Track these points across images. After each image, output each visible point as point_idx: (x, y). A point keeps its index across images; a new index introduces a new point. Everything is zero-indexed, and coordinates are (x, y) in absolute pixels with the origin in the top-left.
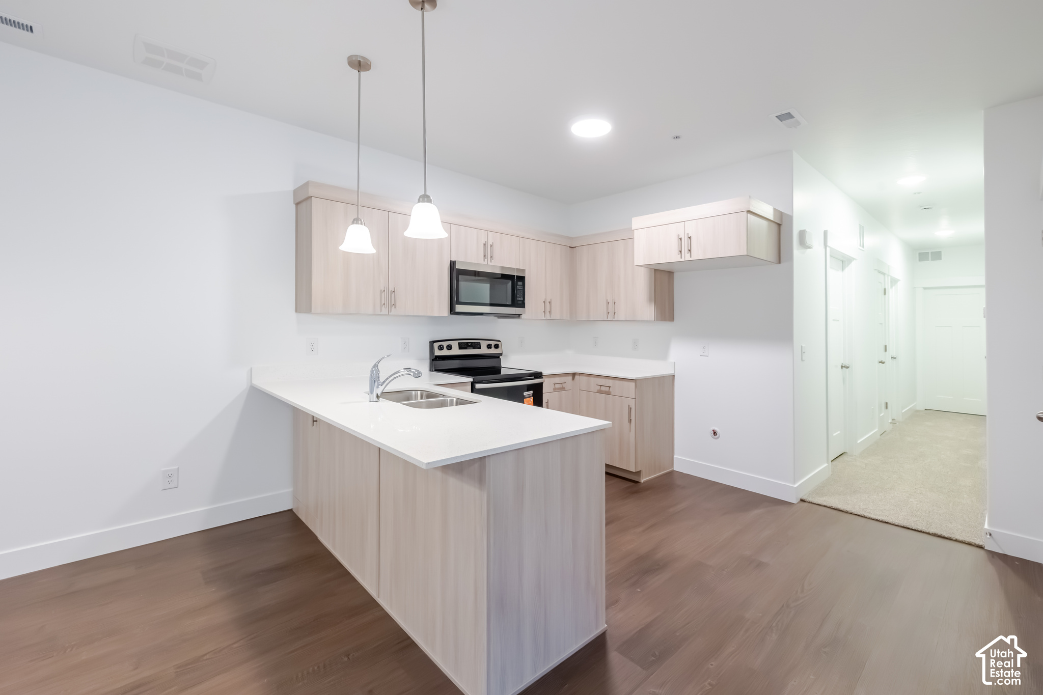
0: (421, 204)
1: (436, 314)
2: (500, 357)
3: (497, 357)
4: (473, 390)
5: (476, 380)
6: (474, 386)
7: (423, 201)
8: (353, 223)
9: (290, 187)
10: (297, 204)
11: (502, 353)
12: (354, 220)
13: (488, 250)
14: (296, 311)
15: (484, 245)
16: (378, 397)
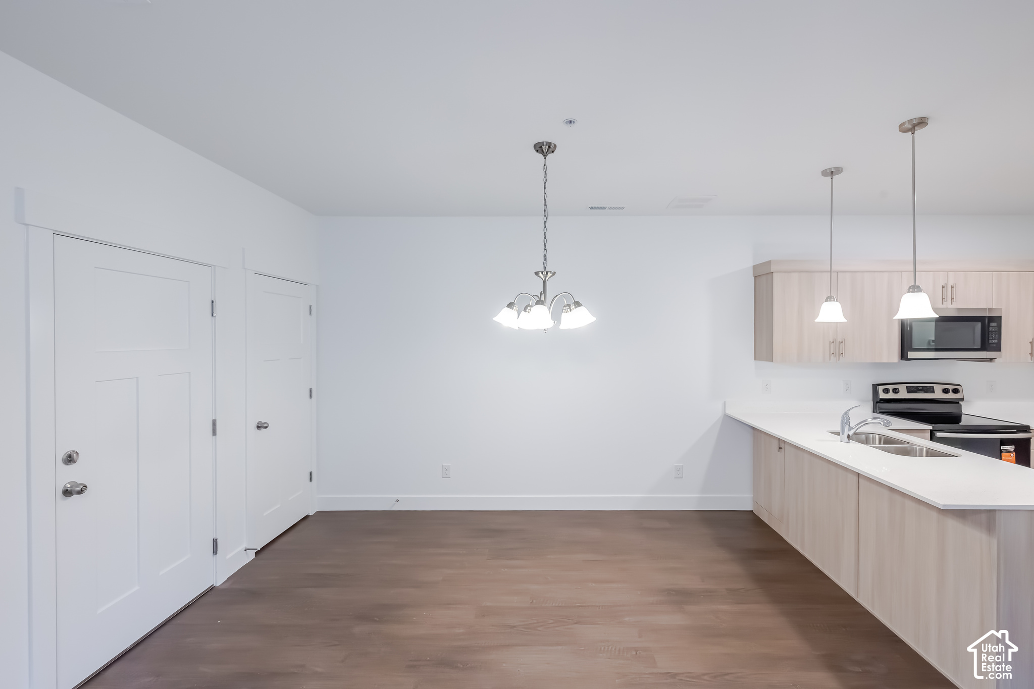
0: (911, 294)
1: (885, 361)
2: (960, 402)
3: (956, 402)
4: (932, 437)
5: (935, 429)
6: (934, 435)
7: (913, 292)
8: (826, 300)
9: (750, 264)
10: (756, 277)
11: (963, 399)
12: (827, 298)
13: (947, 292)
14: (755, 359)
15: (943, 287)
16: (849, 436)
